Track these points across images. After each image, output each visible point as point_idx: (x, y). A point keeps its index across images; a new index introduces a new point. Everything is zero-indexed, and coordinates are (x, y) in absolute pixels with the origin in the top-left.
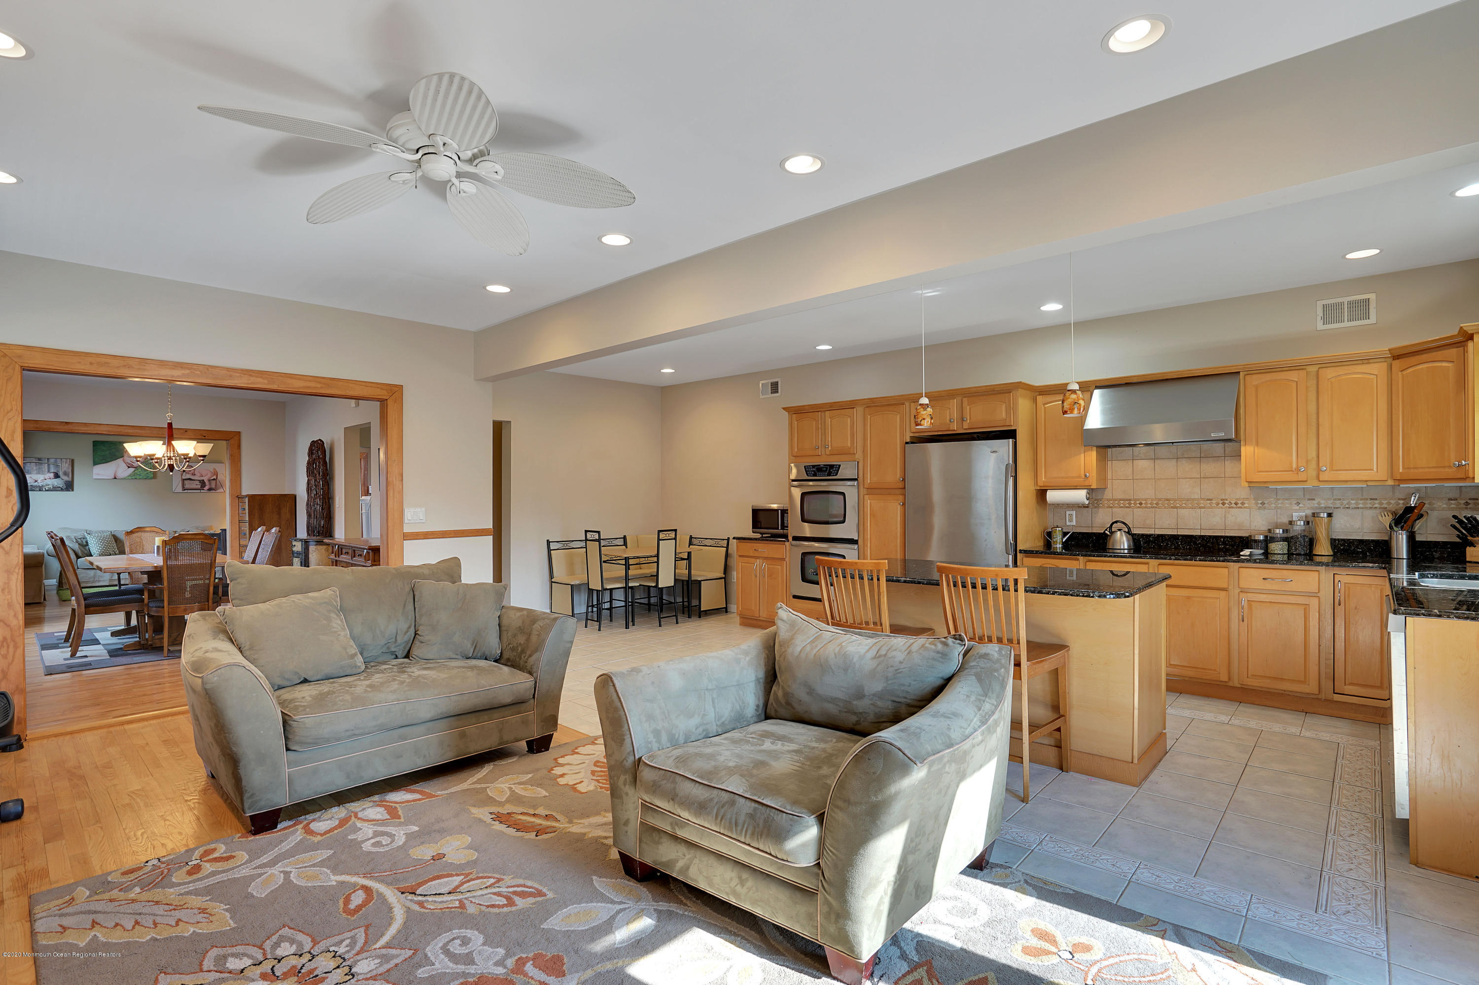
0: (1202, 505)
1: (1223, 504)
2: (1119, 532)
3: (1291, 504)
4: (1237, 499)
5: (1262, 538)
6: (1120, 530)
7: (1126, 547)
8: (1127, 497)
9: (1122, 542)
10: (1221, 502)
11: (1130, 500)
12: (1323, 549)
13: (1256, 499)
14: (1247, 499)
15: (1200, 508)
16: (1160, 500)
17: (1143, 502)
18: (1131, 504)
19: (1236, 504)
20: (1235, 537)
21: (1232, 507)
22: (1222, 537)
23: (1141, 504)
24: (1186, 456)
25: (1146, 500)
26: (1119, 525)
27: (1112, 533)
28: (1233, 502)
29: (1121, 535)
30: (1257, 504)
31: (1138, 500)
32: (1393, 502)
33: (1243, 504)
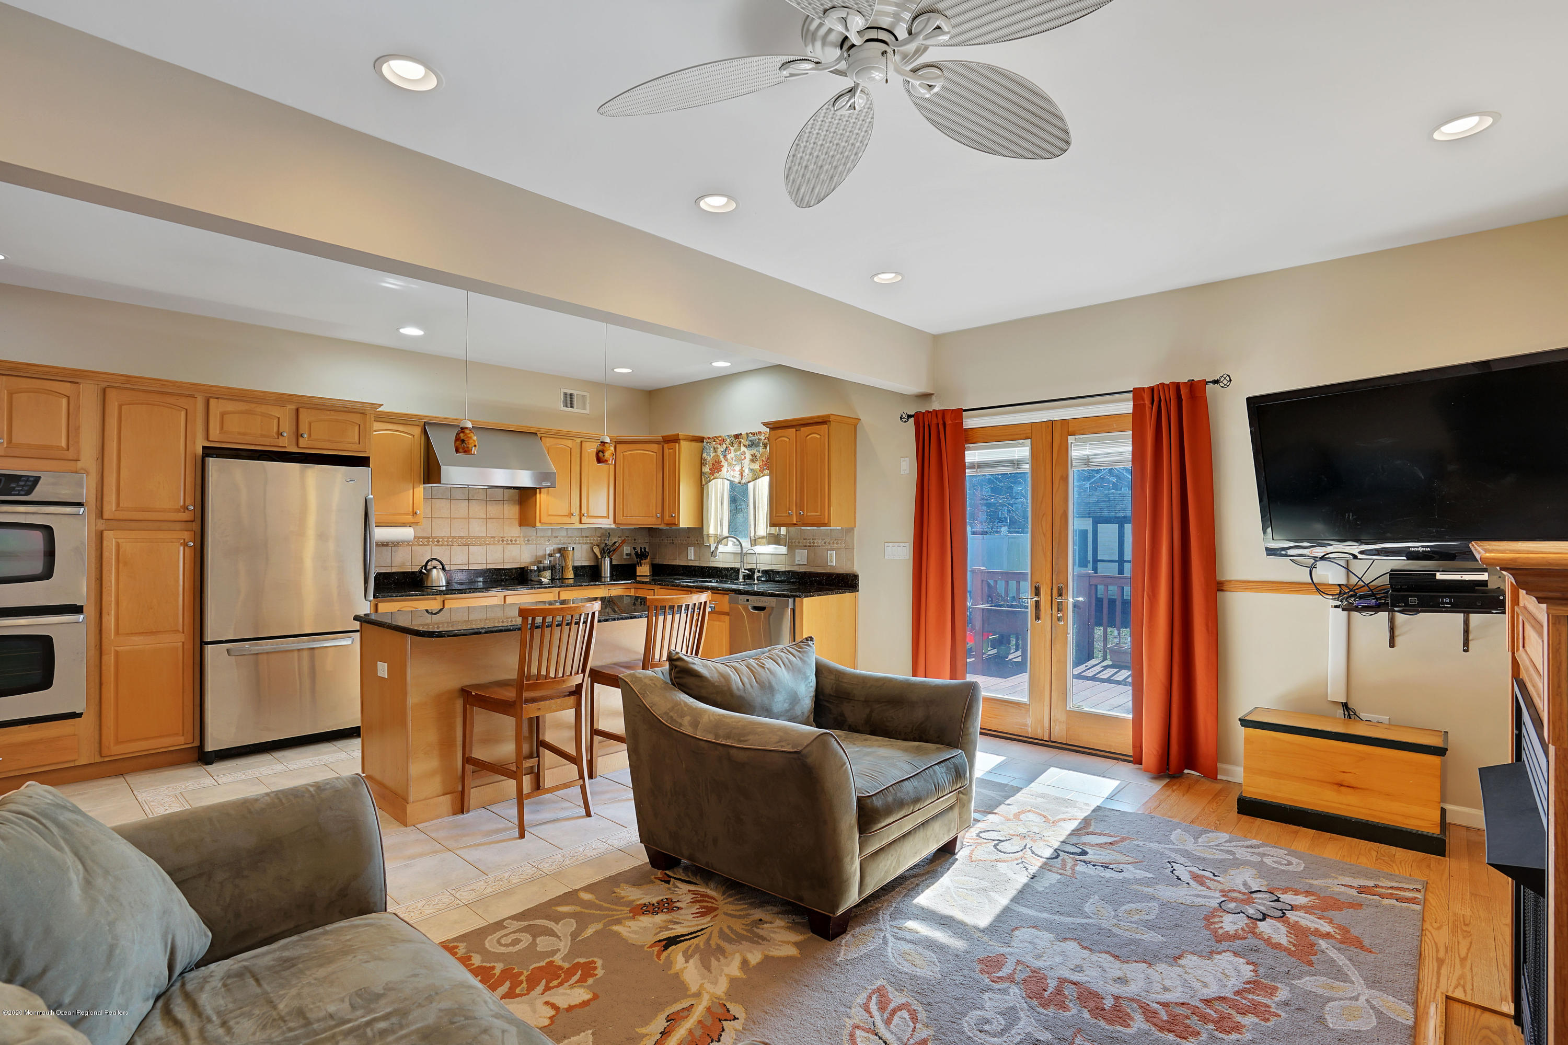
0: (487, 542)
1: (503, 541)
2: (434, 570)
3: (545, 541)
4: (512, 537)
5: (535, 568)
6: (435, 568)
7: (444, 584)
8: (425, 535)
9: (438, 578)
10: (501, 539)
11: (429, 538)
12: (570, 574)
13: (525, 537)
14: (519, 537)
15: (486, 545)
16: (454, 537)
17: (440, 540)
18: (430, 541)
19: (511, 541)
20: (512, 569)
21: (509, 544)
22: (503, 569)
23: (438, 541)
24: (476, 498)
25: (442, 537)
26: (435, 563)
27: (429, 571)
28: (509, 539)
29: (438, 572)
30: (524, 541)
31: (436, 537)
32: (595, 539)
33: (516, 541)
